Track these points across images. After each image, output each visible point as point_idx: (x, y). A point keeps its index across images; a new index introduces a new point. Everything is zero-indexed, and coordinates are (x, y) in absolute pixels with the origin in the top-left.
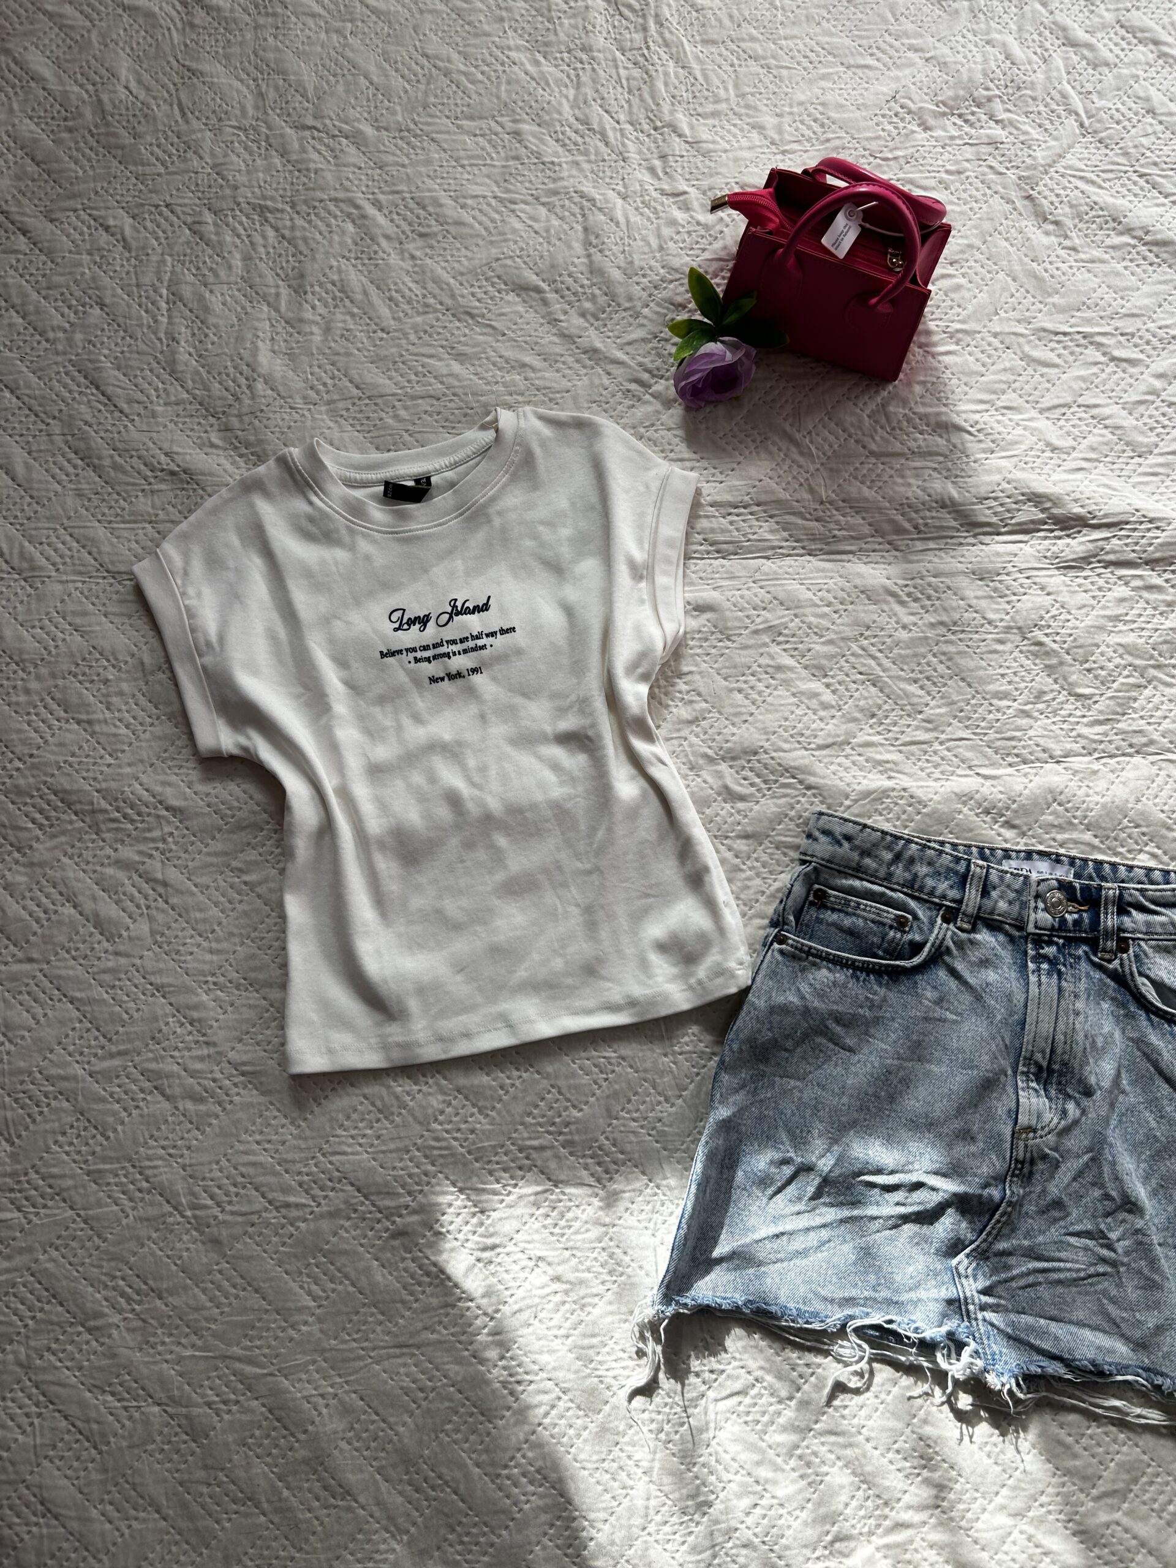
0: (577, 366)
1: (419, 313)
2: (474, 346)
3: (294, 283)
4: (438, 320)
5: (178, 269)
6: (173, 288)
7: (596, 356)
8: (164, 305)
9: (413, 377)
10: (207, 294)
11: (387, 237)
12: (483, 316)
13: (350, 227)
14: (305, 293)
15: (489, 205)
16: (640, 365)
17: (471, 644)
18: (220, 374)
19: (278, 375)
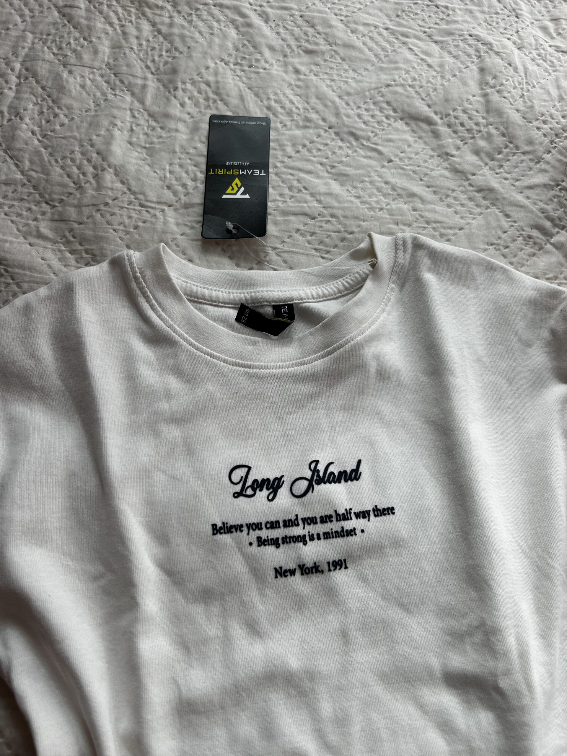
0: (471, 204)
1: (298, 127)
2: (357, 168)
3: (165, 78)
4: (319, 136)
5: (38, 46)
6: (28, 64)
7: (492, 196)
8: (14, 79)
9: (286, 191)
10: (65, 75)
11: (272, 49)
12: (368, 139)
13: (232, 32)
14: (176, 89)
15: (380, 34)
16: (543, 211)
17: (335, 526)
18: (64, 158)
19: (132, 168)
